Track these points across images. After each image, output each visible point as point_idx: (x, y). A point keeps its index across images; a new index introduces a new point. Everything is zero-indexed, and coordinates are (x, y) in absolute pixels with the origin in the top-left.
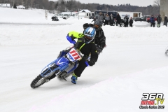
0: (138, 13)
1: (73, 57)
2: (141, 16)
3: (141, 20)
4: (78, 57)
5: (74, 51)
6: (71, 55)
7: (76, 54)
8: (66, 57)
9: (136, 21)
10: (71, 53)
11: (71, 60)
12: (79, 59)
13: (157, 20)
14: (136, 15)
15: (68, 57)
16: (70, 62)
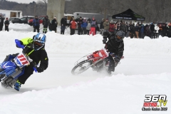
0: (17, 11)
1: (21, 62)
2: (21, 17)
3: (20, 22)
4: (26, 62)
5: (22, 56)
6: (19, 59)
7: (24, 59)
8: (14, 61)
9: (13, 22)
10: (19, 57)
11: (18, 65)
12: (27, 64)
13: (43, 22)
14: (13, 15)
15: (16, 61)
16: (17, 67)
